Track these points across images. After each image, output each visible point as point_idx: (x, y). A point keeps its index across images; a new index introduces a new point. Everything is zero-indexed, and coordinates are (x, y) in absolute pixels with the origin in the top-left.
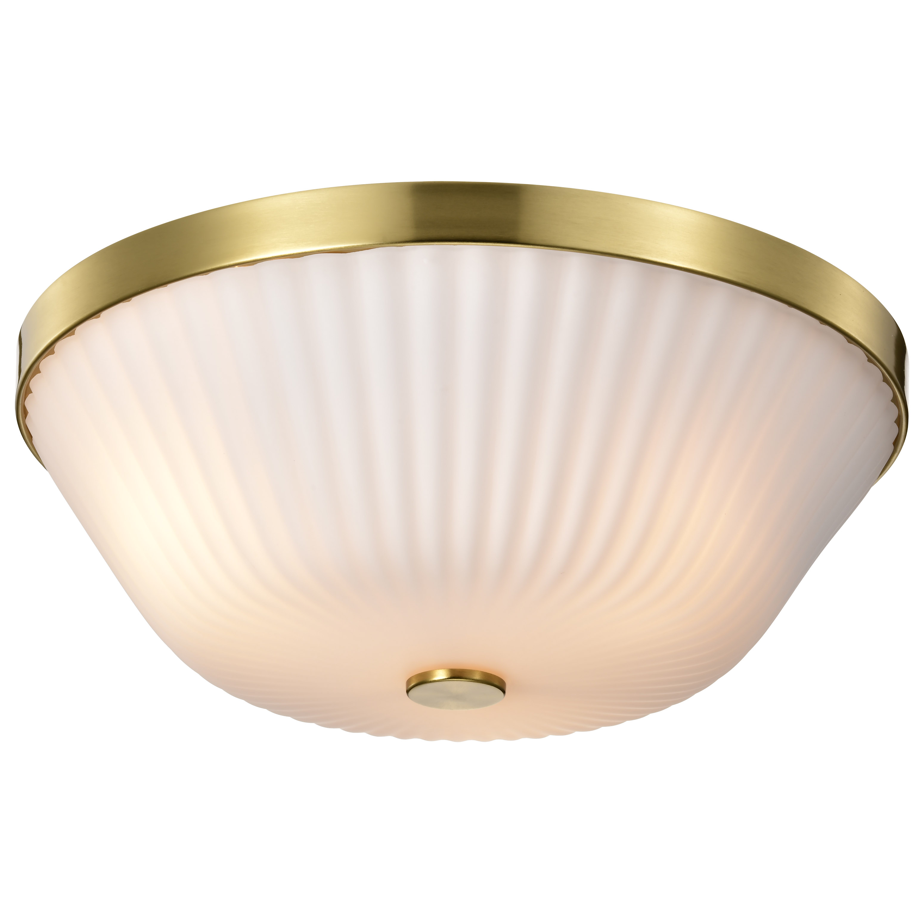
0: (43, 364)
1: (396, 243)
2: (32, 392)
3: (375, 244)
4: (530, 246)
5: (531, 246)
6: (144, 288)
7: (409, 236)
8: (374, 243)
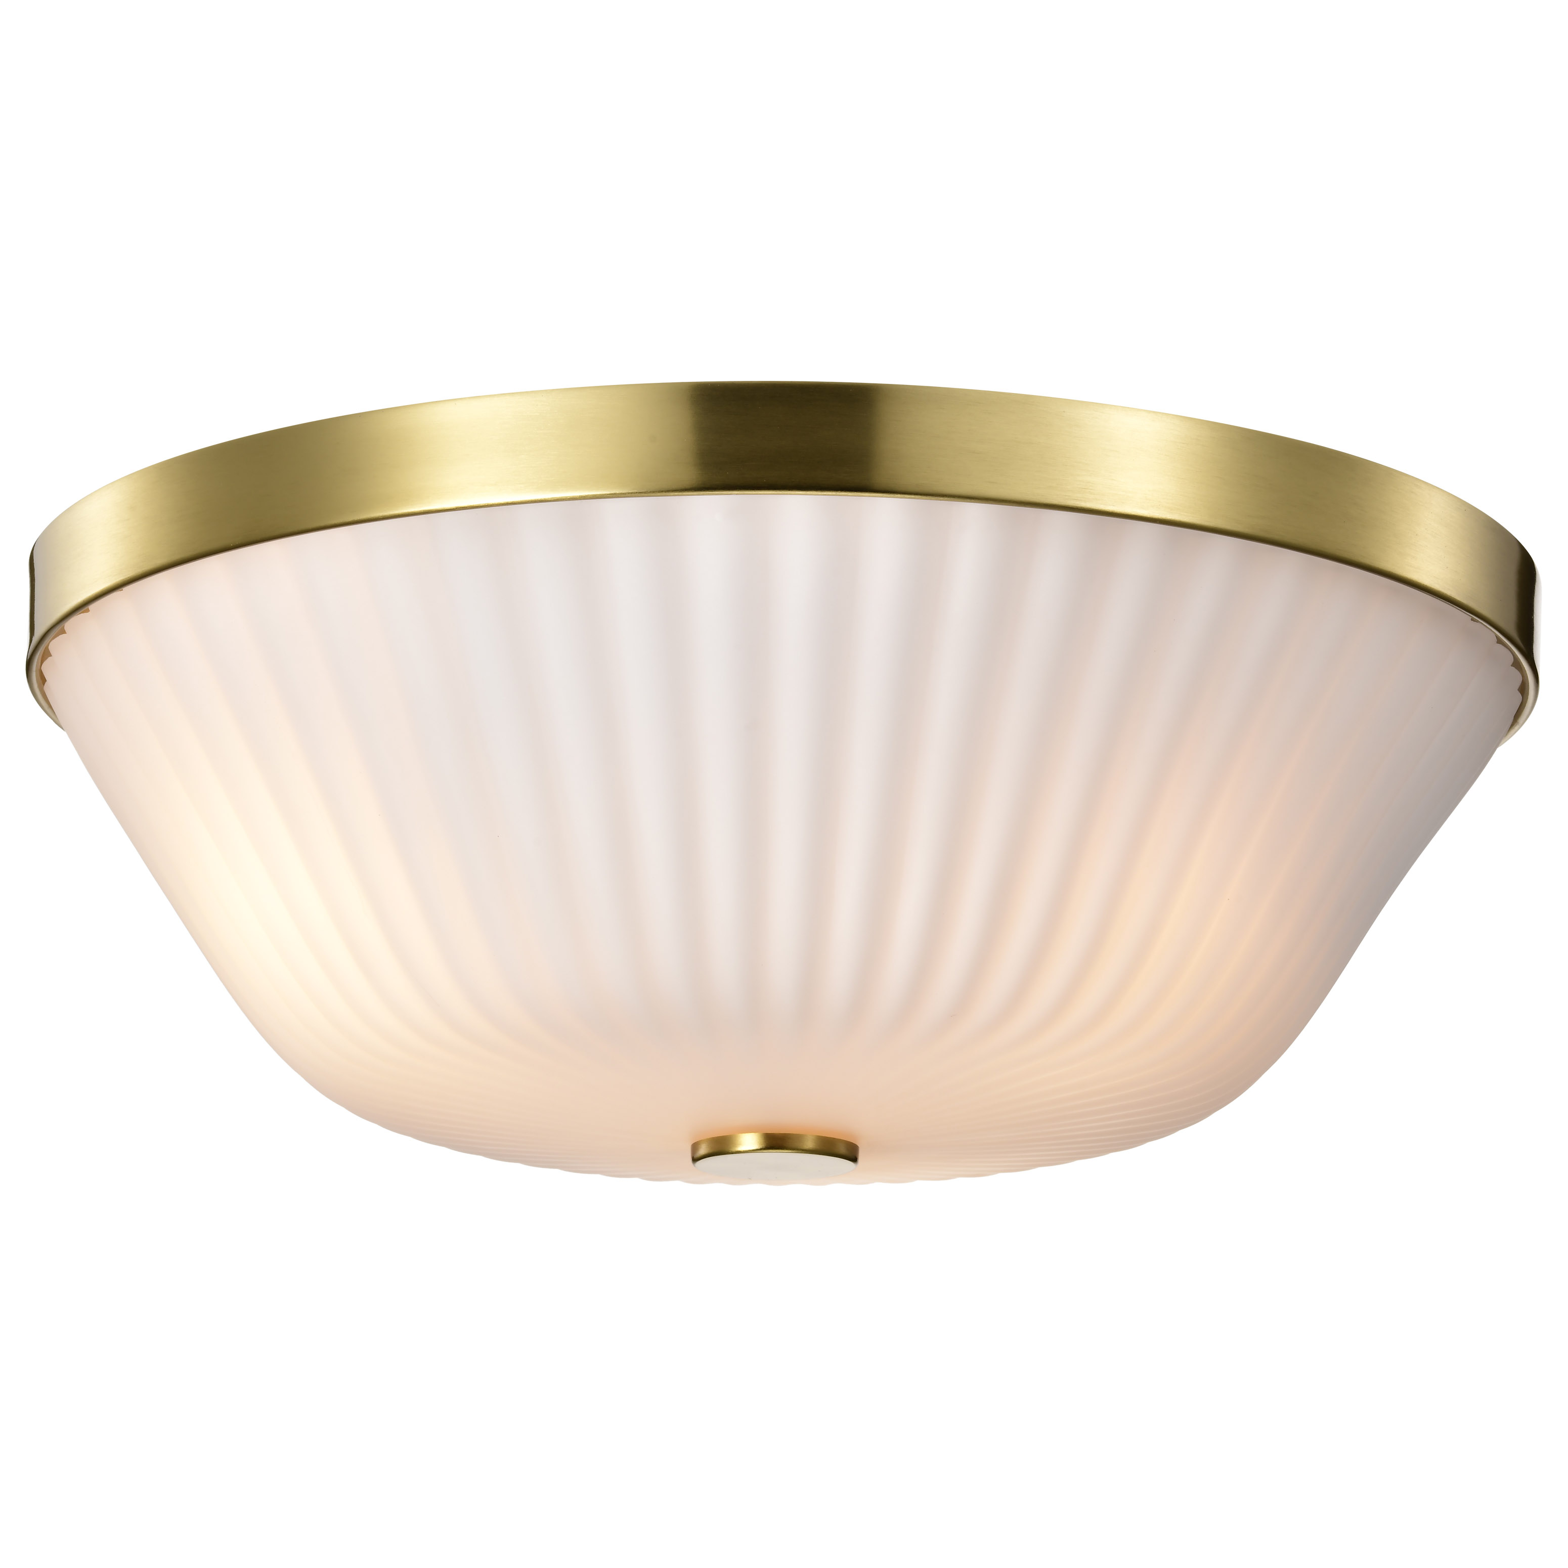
0: (68, 625)
1: (668, 491)
2: (51, 656)
3: (631, 493)
4: (896, 495)
5: (899, 495)
6: (238, 542)
7: (687, 482)
8: (630, 491)
